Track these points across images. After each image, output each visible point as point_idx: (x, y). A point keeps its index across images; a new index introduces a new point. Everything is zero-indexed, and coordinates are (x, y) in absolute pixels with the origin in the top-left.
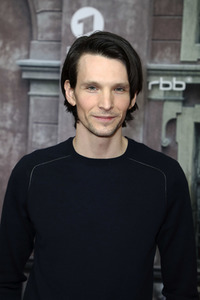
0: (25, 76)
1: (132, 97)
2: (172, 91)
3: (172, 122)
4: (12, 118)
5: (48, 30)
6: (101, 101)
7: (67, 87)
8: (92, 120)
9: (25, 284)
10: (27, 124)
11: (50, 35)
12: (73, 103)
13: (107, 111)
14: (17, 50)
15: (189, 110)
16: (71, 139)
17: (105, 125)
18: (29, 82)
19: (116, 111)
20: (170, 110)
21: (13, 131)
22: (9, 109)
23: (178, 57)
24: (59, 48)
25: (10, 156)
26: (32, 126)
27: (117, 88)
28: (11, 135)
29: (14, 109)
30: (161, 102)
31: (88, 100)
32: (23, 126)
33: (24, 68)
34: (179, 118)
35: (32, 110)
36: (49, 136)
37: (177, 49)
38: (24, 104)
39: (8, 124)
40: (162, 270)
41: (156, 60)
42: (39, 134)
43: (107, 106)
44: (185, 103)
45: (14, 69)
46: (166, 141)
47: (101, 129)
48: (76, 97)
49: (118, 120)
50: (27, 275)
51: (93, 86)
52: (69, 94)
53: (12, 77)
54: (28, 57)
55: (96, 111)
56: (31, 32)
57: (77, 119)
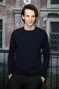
0: (14, 12)
1: (36, 18)
2: (45, 15)
3: (45, 22)
4: (11, 21)
5: (19, 2)
6: (29, 19)
7: (23, 16)
8: (28, 23)
9: (15, 56)
10: (15, 22)
11: (19, 3)
12: (24, 19)
13: (31, 21)
14: (12, 6)
15: (49, 19)
16: (24, 27)
17: (30, 24)
18: (15, 13)
19: (32, 21)
20: (45, 19)
21: (12, 24)
22: (11, 19)
23: (47, 7)
24: (21, 6)
25: (11, 29)
26: (16, 23)
27: (33, 16)
28: (11, 25)
29: (12, 19)
30: (43, 17)
31: (27, 19)
32: (14, 23)
33: (14, 10)
34: (47, 21)
35: (16, 19)
36: (19, 25)
37: (46, 6)
38: (14, 18)
39: (11, 22)
40: (43, 52)
41: (42, 8)
42: (17, 24)
43: (31, 20)
44: (48, 17)
45: (12, 10)
46: (44, 26)
47: (29, 25)
48: (24, 18)
49: (33, 23)
50: (15, 54)
51: (28, 16)
52: (23, 17)
53: (11, 12)
54: (15, 8)
55: (28, 21)
56: (15, 2)
57: (25, 23)
